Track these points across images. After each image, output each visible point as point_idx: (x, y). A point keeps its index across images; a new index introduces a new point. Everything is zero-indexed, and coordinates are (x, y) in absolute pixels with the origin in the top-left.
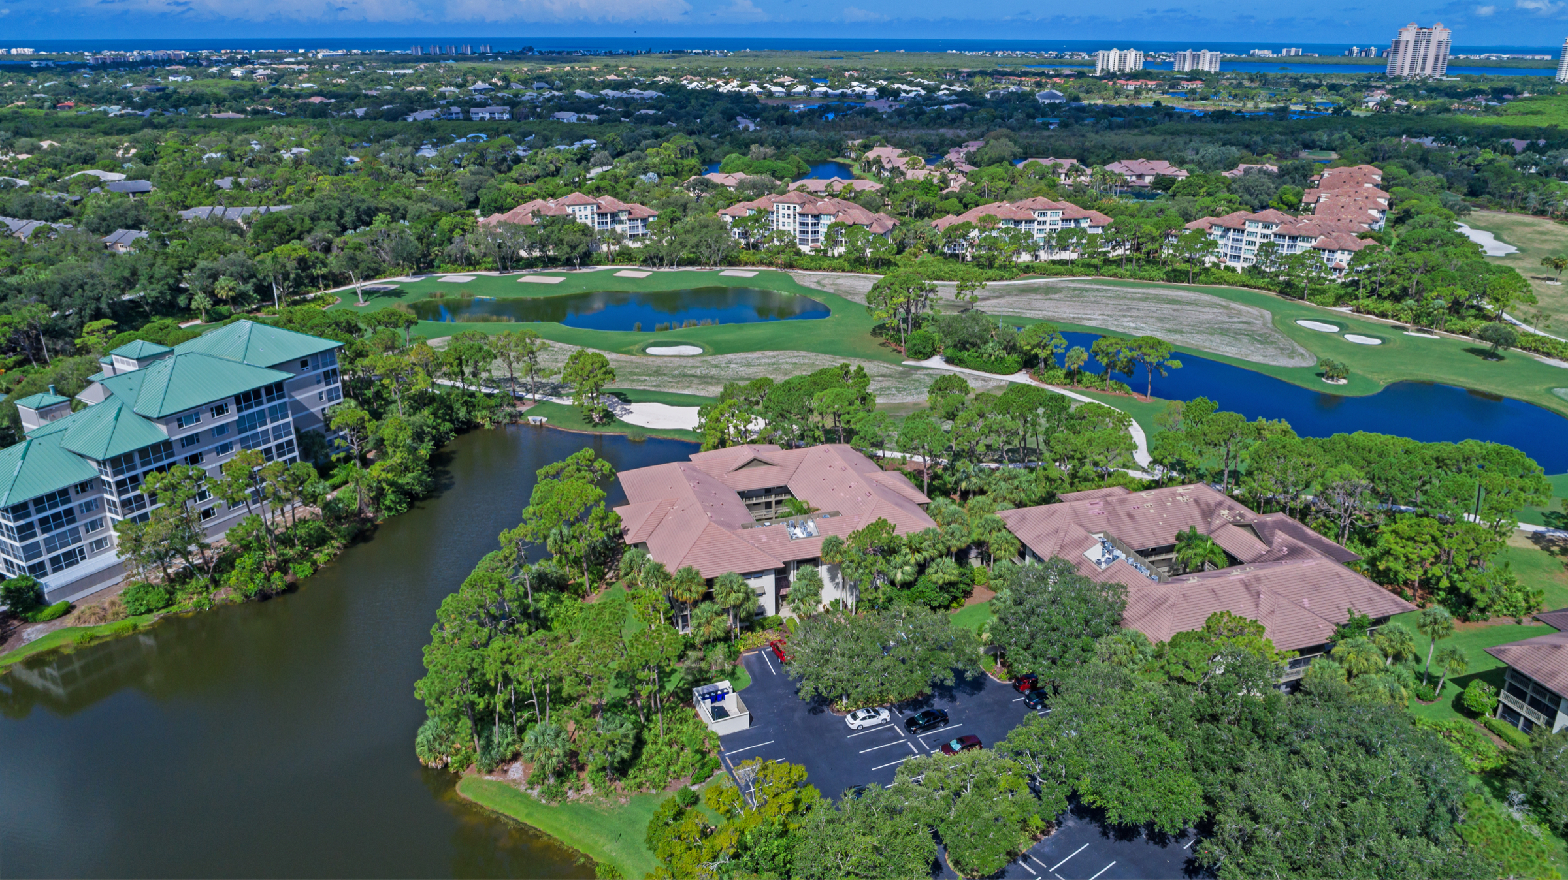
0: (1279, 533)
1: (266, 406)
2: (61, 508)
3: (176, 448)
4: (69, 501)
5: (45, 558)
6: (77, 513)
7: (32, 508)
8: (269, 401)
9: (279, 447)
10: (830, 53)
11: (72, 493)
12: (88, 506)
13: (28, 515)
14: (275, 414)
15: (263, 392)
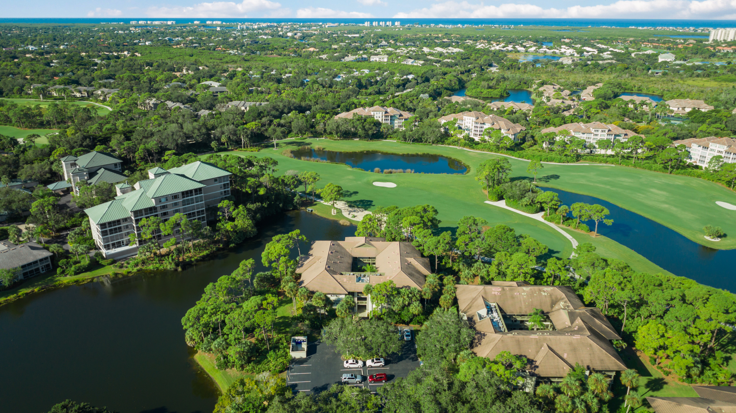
0: (579, 318)
1: (194, 196)
2: (117, 226)
3: (158, 209)
4: (120, 224)
5: (110, 243)
6: (123, 228)
7: (107, 225)
8: (196, 195)
9: (198, 212)
10: (564, 28)
11: (121, 221)
12: (127, 227)
13: (106, 227)
14: (197, 200)
15: (194, 191)
